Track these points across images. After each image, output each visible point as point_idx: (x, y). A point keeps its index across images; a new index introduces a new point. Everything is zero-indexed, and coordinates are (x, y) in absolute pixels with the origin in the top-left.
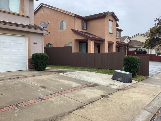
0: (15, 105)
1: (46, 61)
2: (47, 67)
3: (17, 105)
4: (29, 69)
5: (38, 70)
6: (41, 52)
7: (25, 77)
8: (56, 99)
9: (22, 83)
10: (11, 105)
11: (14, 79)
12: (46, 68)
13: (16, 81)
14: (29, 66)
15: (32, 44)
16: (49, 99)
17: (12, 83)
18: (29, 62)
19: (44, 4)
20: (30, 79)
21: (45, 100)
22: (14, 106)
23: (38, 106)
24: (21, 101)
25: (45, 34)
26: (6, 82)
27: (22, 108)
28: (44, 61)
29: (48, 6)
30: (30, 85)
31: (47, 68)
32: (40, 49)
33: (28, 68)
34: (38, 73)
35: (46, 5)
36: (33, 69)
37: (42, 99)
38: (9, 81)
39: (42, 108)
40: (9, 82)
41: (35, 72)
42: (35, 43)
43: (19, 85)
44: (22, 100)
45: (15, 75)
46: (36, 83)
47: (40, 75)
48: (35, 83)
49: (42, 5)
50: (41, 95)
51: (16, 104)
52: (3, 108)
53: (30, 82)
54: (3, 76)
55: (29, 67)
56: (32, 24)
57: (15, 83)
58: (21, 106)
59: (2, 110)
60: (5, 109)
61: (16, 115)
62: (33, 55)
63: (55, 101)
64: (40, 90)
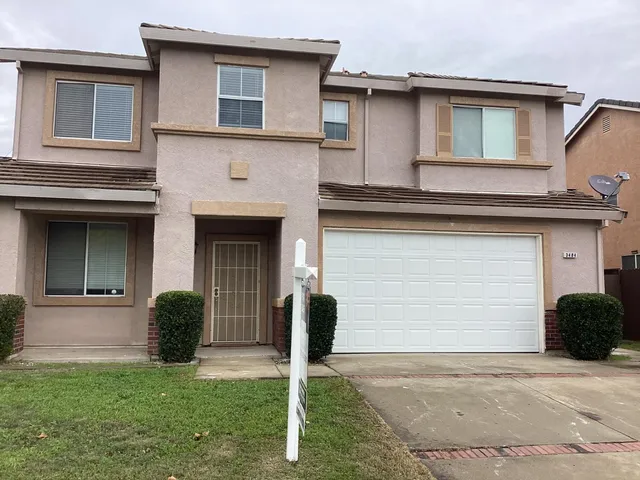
0: (496, 449)
1: (611, 323)
2: (616, 347)
3: (500, 450)
4: (547, 349)
5: (579, 354)
6: (591, 290)
7: (530, 376)
8: (631, 459)
9: (519, 392)
10: (486, 446)
11: (496, 376)
12: (613, 353)
13: (501, 384)
14: (547, 339)
15: (557, 262)
16: (603, 455)
17: (489, 388)
18: (547, 323)
19: (608, 102)
20: (546, 382)
21: (589, 455)
22: (492, 450)
23: (564, 465)
24: (513, 443)
25: (607, 222)
26: (473, 382)
27: (516, 460)
28: (603, 323)
29: (626, 104)
30: (542, 402)
31: (617, 352)
32: (587, 279)
33: (543, 347)
34: (580, 368)
35: (620, 103)
36: (561, 352)
37: (580, 450)
38: (479, 380)
39: (574, 474)
40: (480, 383)
41: (568, 364)
42: (570, 258)
43: (510, 397)
44: (517, 440)
45: (500, 365)
46: (567, 399)
47: (583, 375)
48: (563, 397)
49: (604, 106)
50: (579, 438)
51: (498, 445)
52: (465, 450)
53: (546, 392)
54: (463, 365)
55: (547, 343)
56: (560, 188)
57: (498, 388)
58: (512, 454)
59: (462, 452)
60: (469, 452)
61: (496, 472)
62: (562, 299)
63: (625, 464)
64: (578, 422)
